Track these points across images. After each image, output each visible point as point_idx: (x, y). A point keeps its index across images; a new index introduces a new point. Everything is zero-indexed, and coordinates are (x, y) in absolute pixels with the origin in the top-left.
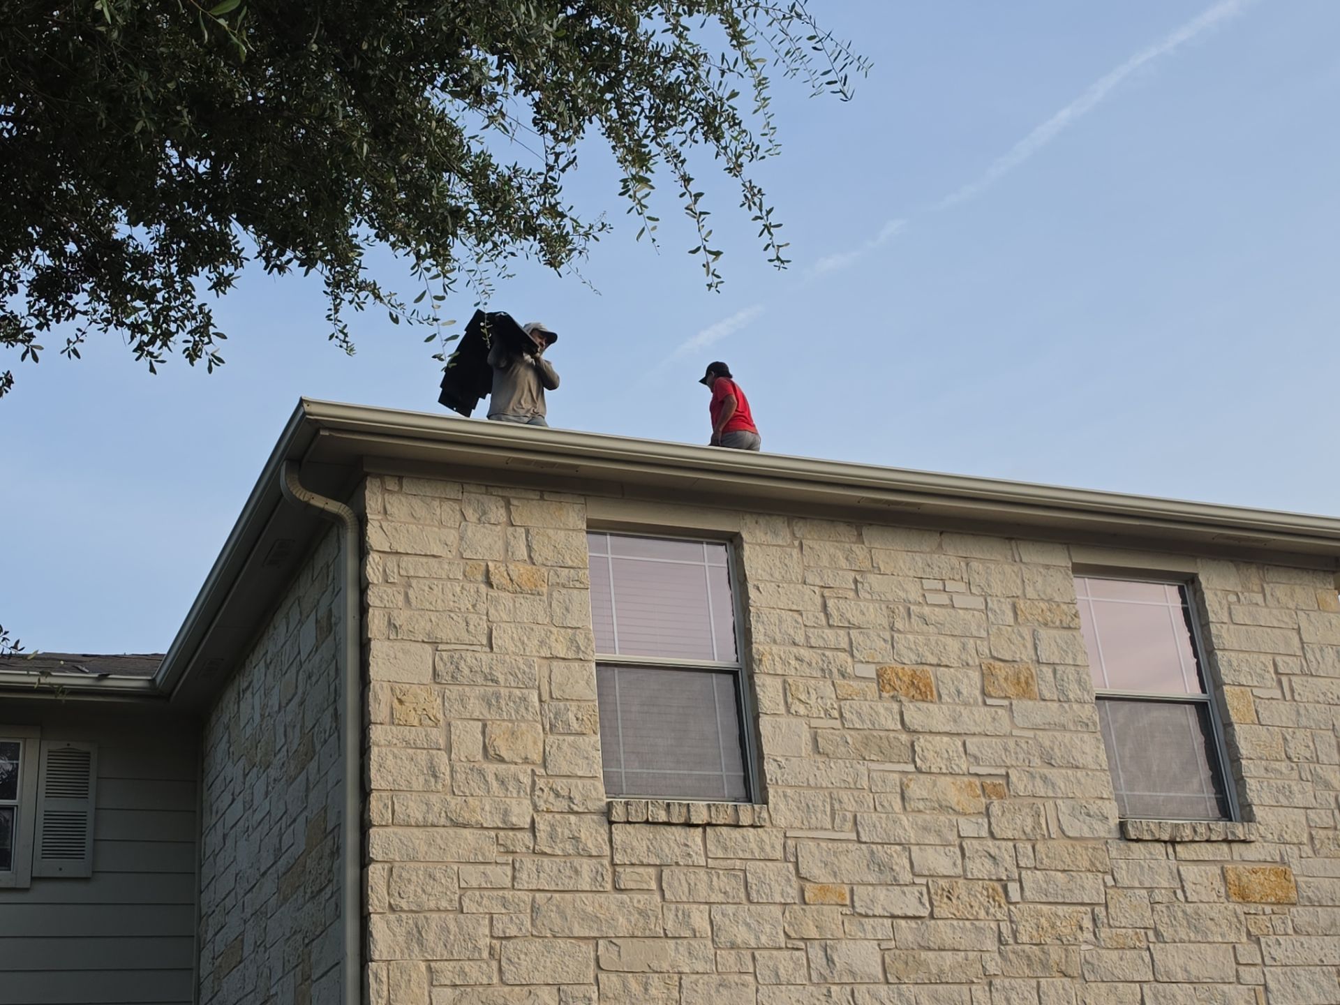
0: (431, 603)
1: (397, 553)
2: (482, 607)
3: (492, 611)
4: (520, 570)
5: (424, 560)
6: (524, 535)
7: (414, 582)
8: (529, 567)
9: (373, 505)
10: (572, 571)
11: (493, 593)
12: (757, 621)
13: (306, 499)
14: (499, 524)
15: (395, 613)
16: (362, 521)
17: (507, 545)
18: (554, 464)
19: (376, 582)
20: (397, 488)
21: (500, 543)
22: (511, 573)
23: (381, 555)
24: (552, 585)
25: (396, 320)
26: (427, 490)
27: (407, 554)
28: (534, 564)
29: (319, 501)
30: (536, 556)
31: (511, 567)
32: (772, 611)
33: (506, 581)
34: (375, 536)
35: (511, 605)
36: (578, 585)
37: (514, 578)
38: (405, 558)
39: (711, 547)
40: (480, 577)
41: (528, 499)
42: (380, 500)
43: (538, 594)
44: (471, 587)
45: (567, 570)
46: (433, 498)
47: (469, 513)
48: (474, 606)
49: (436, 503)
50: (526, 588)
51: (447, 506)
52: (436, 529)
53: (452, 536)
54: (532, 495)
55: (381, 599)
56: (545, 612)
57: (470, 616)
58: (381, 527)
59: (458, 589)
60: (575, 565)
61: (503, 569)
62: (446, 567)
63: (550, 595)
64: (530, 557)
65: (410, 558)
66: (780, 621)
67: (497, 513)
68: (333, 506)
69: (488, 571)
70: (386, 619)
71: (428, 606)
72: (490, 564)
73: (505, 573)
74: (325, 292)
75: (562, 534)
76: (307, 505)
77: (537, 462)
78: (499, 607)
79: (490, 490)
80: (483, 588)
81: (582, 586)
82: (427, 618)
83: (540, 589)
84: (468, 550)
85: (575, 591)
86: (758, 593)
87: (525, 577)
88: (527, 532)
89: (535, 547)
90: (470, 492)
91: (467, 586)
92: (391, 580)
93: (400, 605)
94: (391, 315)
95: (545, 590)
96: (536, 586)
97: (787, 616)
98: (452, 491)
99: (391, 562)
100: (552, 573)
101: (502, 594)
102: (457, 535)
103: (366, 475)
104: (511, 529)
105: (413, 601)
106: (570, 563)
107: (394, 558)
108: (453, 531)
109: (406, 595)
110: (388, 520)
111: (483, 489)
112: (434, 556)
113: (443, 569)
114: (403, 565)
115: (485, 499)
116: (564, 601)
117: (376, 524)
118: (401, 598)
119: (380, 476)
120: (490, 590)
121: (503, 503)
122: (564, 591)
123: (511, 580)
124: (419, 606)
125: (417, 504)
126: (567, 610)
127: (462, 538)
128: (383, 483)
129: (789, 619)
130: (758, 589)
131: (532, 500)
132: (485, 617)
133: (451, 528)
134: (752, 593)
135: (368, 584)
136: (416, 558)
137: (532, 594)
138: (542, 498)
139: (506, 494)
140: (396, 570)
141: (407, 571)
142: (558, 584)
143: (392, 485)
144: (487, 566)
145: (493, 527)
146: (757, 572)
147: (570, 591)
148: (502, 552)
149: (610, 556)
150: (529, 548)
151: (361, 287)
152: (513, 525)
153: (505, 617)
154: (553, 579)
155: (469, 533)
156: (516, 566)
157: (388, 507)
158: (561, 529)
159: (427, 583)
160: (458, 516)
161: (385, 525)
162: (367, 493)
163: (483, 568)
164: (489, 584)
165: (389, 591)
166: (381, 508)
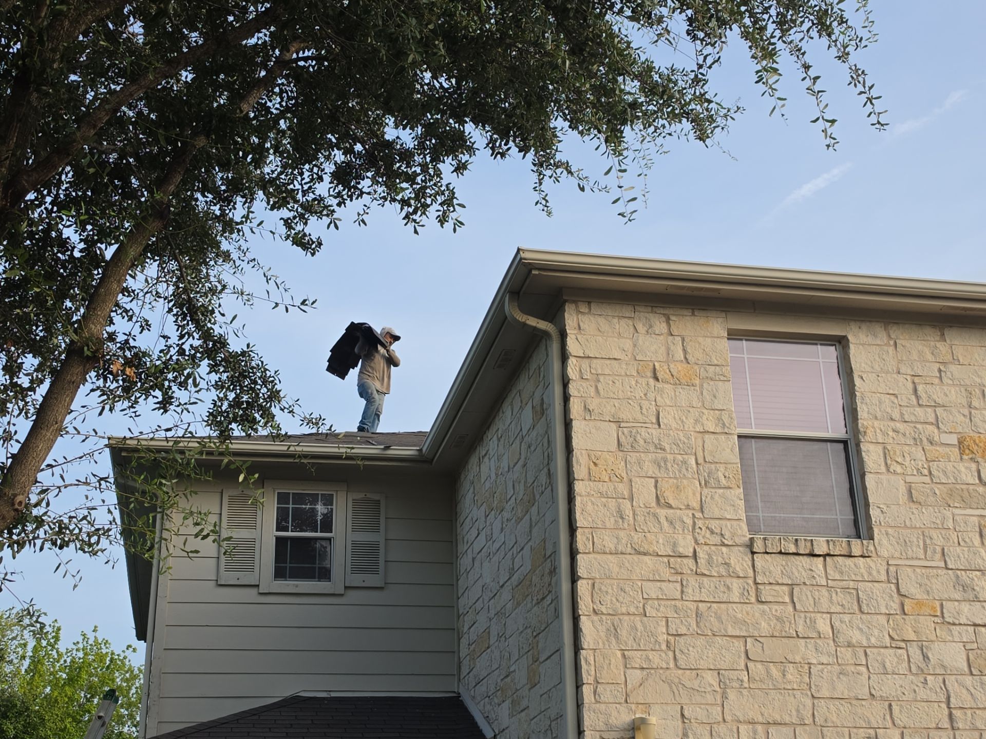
0: (614, 393)
1: (589, 357)
2: (651, 396)
3: (658, 398)
4: (678, 368)
5: (608, 362)
6: (680, 342)
7: (601, 378)
8: (685, 365)
9: (571, 323)
10: (717, 367)
11: (659, 385)
12: (862, 403)
13: (523, 320)
14: (662, 334)
15: (589, 401)
16: (563, 335)
17: (668, 349)
18: (702, 289)
19: (574, 378)
20: (587, 310)
21: (663, 348)
22: (672, 370)
23: (578, 359)
24: (703, 378)
25: (582, 189)
26: (608, 310)
27: (596, 358)
28: (688, 363)
29: (532, 322)
30: (690, 357)
31: (672, 366)
32: (873, 395)
33: (668, 376)
34: (572, 345)
35: (673, 394)
36: (722, 378)
37: (674, 374)
38: (595, 361)
39: (824, 347)
40: (649, 374)
41: (683, 315)
42: (575, 319)
43: (693, 385)
44: (643, 381)
45: (713, 367)
46: (613, 317)
47: (641, 328)
48: (645, 395)
49: (615, 320)
50: (683, 381)
51: (623, 322)
52: (616, 339)
53: (628, 344)
54: (686, 312)
55: (579, 391)
56: (698, 399)
57: (643, 402)
58: (577, 339)
59: (633, 383)
60: (719, 363)
61: (666, 367)
62: (624, 366)
63: (702, 386)
64: (686, 358)
65: (598, 361)
66: (879, 402)
67: (660, 326)
68: (542, 325)
69: (655, 369)
70: (583, 405)
71: (612, 395)
72: (656, 364)
73: (668, 371)
74: (532, 170)
75: (709, 340)
76: (524, 324)
77: (689, 288)
78: (664, 396)
79: (655, 309)
80: (652, 382)
81: (725, 379)
82: (612, 403)
83: (693, 381)
84: (640, 354)
85: (720, 383)
86: (862, 381)
87: (682, 373)
88: (683, 340)
89: (689, 351)
90: (640, 312)
91: (640, 380)
92: (585, 377)
93: (592, 394)
94: (579, 185)
95: (697, 382)
96: (691, 379)
97: (886, 398)
98: (627, 311)
99: (585, 364)
100: (702, 370)
101: (666, 386)
102: (631, 343)
103: (565, 301)
104: (671, 338)
105: (602, 392)
106: (716, 362)
107: (587, 361)
108: (628, 340)
109: (596, 387)
110: (581, 333)
111: (650, 309)
112: (615, 359)
113: (622, 368)
114: (593, 366)
115: (651, 316)
116: (712, 390)
117: (573, 337)
118: (593, 390)
119: (575, 302)
120: (657, 383)
121: (664, 319)
122: (712, 383)
123: (672, 375)
124: (606, 396)
125: (601, 320)
126: (715, 397)
127: (635, 346)
128: (577, 307)
129: (887, 401)
130: (862, 378)
131: (686, 316)
132: (654, 403)
133: (627, 338)
134: (857, 381)
135: (569, 380)
136: (603, 361)
137: (688, 385)
138: (693, 314)
139: (666, 312)
140: (588, 370)
141: (596, 370)
142: (707, 378)
143: (583, 308)
144: (654, 365)
145: (658, 337)
146: (860, 366)
147: (716, 382)
148: (665, 355)
149: (746, 356)
150: (685, 351)
151: (557, 165)
152: (672, 335)
153: (668, 403)
154: (703, 374)
155: (640, 342)
156: (675, 365)
157: (581, 324)
158: (708, 337)
159: (611, 378)
160: (632, 329)
161: (579, 337)
162: (566, 315)
163: (652, 367)
164: (656, 378)
165: (584, 385)
166: (576, 325)
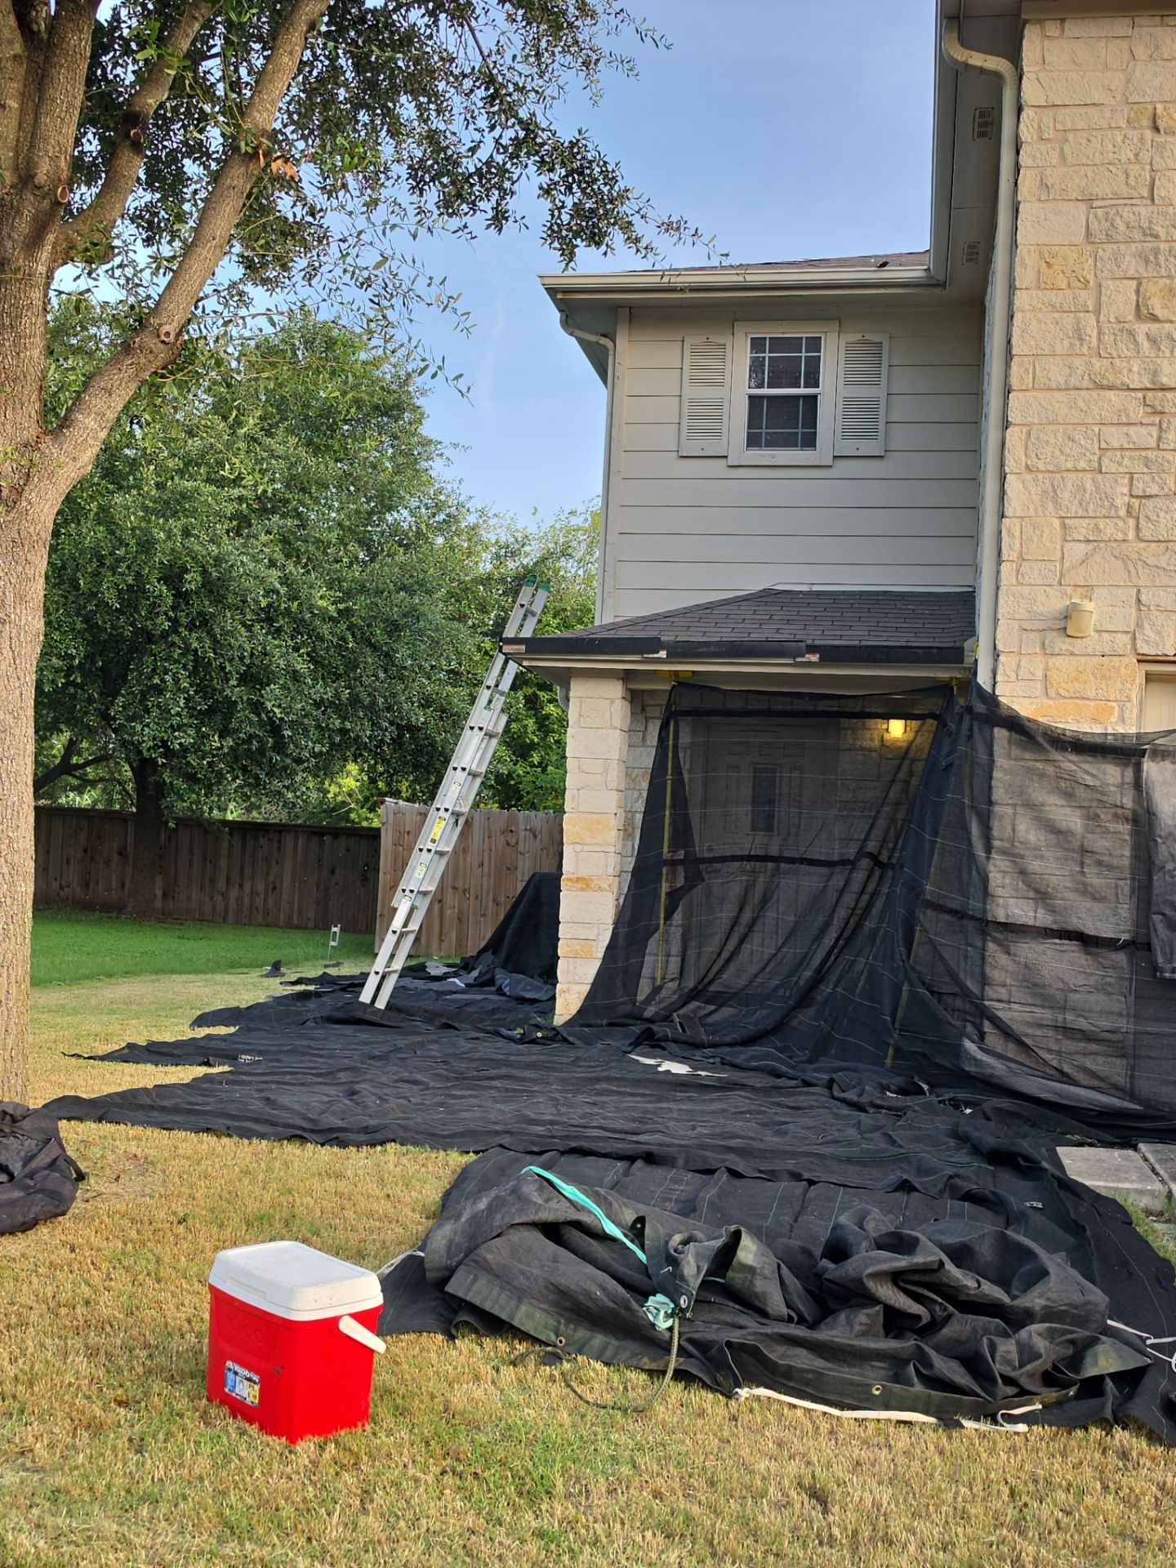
0: (1088, 158)
1: (1054, 106)
2: (1145, 156)
3: (1157, 159)
5: (1083, 110)
7: (1071, 136)
9: (1030, 56)
11: (1159, 139)
13: (964, 59)
14: (1173, 58)
15: (1048, 172)
16: (1019, 75)
19: (1029, 140)
20: (1058, 33)
21: (1174, 81)
23: (1037, 110)
26: (1092, 29)
27: (1065, 105)
29: (977, 59)
34: (1030, 90)
38: (1063, 110)
40: (1146, 122)
42: (1038, 49)
44: (1134, 135)
46: (1099, 39)
47: (1141, 52)
48: (1136, 155)
49: (1101, 44)
51: (1114, 45)
52: (1099, 74)
53: (1117, 80)
55: (1034, 158)
57: (1131, 167)
58: (1038, 79)
59: (1119, 139)
61: (1172, 110)
62: (1108, 115)
65: (1068, 110)
67: (1172, 46)
68: (993, 63)
69: (1155, 114)
70: (1038, 179)
71: (1084, 161)
72: (1159, 107)
76: (965, 65)
78: (1165, 154)
79: (1166, 20)
80: (1149, 134)
82: (1083, 173)
84: (1135, 93)
90: (1141, 26)
91: (1131, 133)
92: (1046, 136)
93: (1054, 162)
98: (1121, 27)
99: (1047, 117)
101: (1170, 138)
102: (1123, 77)
103: (1026, 22)
105: (1069, 157)
107: (1050, 112)
108: (1118, 73)
109: (1062, 151)
110: (1045, 70)
111: (1158, 20)
112: (1094, 104)
113: (1104, 118)
114: (1060, 118)
115: (1159, 31)
117: (1033, 76)
118: (1055, 155)
119: (1040, 22)
120: (1156, 135)
124: (1074, 162)
125: (1079, 48)
127: (1128, 81)
128: (1043, 28)
132: (1148, 167)
133: (1117, 70)
135: (1023, 144)
136: (1075, 109)
140: (1052, 125)
141: (1064, 125)
143: (1052, 29)
144: (1155, 108)
145: (1167, 63)
153: (1171, 165)
155: (1138, 74)
157: (1047, 55)
159: (1085, 134)
160: (1127, 55)
161: (1042, 76)
162: (1025, 42)
163: (1150, 112)
164: (1157, 129)
165: (1043, 148)
166: (1039, 58)
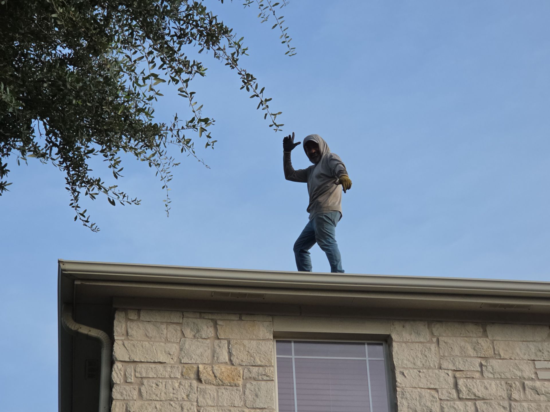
0: (157, 395)
1: (134, 362)
2: (193, 396)
3: (201, 399)
4: (223, 370)
5: (153, 366)
6: (226, 345)
7: (145, 381)
8: (229, 367)
9: (119, 330)
10: (261, 368)
11: (201, 386)
12: (402, 398)
13: (76, 329)
14: (208, 338)
15: (131, 403)
16: (112, 341)
17: (214, 352)
18: (245, 295)
19: (118, 382)
20: (136, 318)
21: (209, 352)
22: (215, 371)
23: (124, 364)
24: (246, 379)
25: (113, 203)
26: (158, 317)
27: (141, 362)
28: (233, 365)
29: (84, 330)
30: (234, 359)
31: (216, 367)
32: (414, 390)
33: (211, 378)
34: (119, 351)
35: (215, 394)
36: (265, 378)
37: (218, 375)
38: (140, 365)
39: (372, 347)
40: (193, 376)
41: (230, 320)
42: (124, 326)
43: (236, 386)
44: (186, 383)
45: (257, 368)
46: (162, 323)
47: (188, 333)
48: (188, 396)
49: (164, 326)
50: (226, 382)
51: (171, 328)
52: (163, 344)
53: (174, 348)
54: (233, 317)
55: (122, 394)
56: (240, 398)
57: (185, 403)
58: (124, 345)
59: (177, 385)
60: (263, 364)
61: (209, 369)
62: (169, 369)
63: (244, 386)
64: (230, 360)
65: (143, 365)
66: (420, 397)
67: (208, 331)
68: (94, 333)
69: (198, 371)
70: (125, 408)
71: (154, 397)
72: (201, 367)
73: (211, 372)
74: (67, 188)
75: (254, 343)
76: (77, 333)
77: (233, 294)
78: (206, 396)
79: (203, 315)
80: (195, 383)
81: (268, 378)
82: (153, 405)
83: (236, 382)
84: (186, 357)
85: (263, 383)
86: (404, 378)
87: (225, 374)
88: (229, 343)
89: (234, 353)
90: (188, 317)
91: (183, 382)
92: (129, 380)
93: (135, 397)
94: (109, 199)
95: (240, 382)
96: (234, 380)
97: (426, 393)
98: (176, 317)
99: (130, 369)
100: (246, 371)
101: (208, 387)
102: (177, 347)
103: (116, 309)
104: (217, 341)
105: (144, 394)
106: (259, 363)
107: (132, 366)
108: (175, 345)
109: (140, 390)
110: (129, 339)
111: (198, 315)
112: (160, 363)
113: (166, 371)
114: (138, 370)
115: (199, 321)
116: (255, 390)
117: (120, 343)
118: (135, 393)
119: (125, 310)
120: (200, 384)
121: (211, 324)
122: (254, 383)
123: (215, 376)
124: (148, 398)
125: (151, 329)
126: (257, 396)
127: (181, 350)
128: (126, 314)
129: (427, 395)
130: (403, 374)
131: (233, 320)
132: (195, 404)
133: (174, 342)
134: (399, 378)
135: (114, 384)
136: (148, 365)
137: (231, 386)
138: (240, 319)
139: (214, 317)
140: (133, 374)
141: (141, 374)
142: (250, 378)
143: (133, 316)
144: (198, 367)
145: (205, 341)
146: (402, 362)
147: (259, 382)
148: (210, 357)
149: (293, 357)
150: (230, 354)
151: (91, 183)
152: (219, 339)
153: (210, 403)
154: (247, 374)
155: (187, 346)
156: (219, 367)
157: (129, 330)
158: (253, 339)
159: (155, 381)
160: (179, 334)
161: (126, 343)
162: (115, 323)
163: (195, 369)
164: (199, 380)
165: (127, 388)
166: (124, 332)
